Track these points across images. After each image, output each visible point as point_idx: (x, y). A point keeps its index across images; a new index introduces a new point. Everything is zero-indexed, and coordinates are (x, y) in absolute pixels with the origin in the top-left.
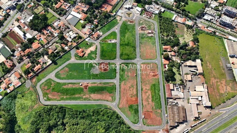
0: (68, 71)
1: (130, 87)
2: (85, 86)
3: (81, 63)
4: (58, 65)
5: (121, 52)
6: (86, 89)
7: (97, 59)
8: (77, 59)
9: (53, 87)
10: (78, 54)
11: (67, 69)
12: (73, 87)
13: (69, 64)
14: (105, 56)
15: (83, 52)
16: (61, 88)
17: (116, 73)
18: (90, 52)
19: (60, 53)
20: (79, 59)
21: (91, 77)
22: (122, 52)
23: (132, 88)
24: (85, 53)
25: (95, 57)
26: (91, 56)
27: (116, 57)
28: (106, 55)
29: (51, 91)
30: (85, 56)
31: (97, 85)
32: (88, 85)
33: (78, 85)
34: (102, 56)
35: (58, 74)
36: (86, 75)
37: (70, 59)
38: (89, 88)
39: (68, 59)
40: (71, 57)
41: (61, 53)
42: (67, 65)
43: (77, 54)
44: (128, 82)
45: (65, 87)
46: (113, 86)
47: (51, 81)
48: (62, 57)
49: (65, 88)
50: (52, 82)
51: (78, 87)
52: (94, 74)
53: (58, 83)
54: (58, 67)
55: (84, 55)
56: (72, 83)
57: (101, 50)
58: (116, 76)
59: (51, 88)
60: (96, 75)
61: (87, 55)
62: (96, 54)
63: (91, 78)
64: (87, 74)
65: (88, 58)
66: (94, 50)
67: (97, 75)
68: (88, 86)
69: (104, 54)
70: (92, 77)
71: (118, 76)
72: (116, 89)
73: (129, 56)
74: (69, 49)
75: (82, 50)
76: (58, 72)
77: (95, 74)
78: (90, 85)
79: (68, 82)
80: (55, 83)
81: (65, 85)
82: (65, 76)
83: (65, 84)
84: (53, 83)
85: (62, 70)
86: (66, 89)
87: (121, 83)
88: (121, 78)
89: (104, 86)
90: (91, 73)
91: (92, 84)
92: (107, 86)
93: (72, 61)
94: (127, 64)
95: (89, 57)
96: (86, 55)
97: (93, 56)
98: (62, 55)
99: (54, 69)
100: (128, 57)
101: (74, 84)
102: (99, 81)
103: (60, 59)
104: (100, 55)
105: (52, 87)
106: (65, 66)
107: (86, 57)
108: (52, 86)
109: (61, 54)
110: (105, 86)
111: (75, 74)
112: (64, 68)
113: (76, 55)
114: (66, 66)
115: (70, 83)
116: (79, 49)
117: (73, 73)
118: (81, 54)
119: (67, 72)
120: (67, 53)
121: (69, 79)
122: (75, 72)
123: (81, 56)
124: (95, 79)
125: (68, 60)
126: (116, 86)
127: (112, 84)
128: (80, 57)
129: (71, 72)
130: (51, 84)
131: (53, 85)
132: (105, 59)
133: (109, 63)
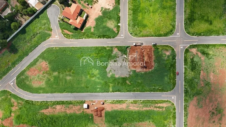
0: (48, 69)
1: (213, 113)
2: (97, 110)
3: (80, 48)
4: (19, 54)
5: (188, 11)
6: (101, 116)
7: (121, 36)
8: (67, 36)
9: (18, 113)
10: (71, 21)
11: (44, 64)
12: (68, 112)
13: (50, 51)
14: (145, 26)
15: (81, 13)
16: (39, 117)
17: (175, 74)
18: (101, 14)
19: (19, 18)
20: (74, 37)
21: (109, 86)
22: (192, 13)
23: (219, 115)
24: (87, 17)
25: (115, 30)
26: (105, 27)
27: (174, 27)
28: (145, 22)
29: (14, 122)
30: (87, 25)
31: (128, 107)
32: (103, 106)
33: (79, 107)
34: (134, 26)
35: (23, 80)
36: (97, 80)
37: (50, 35)
38: (108, 114)
39: (45, 37)
40: (51, 30)
41: (22, 16)
42: (43, 53)
43: (66, 20)
44: (207, 101)
45: (45, 112)
46: (167, 109)
47: (9, 97)
48: (27, 29)
49: (48, 114)
50: (13, 100)
51: (78, 113)
52: (117, 76)
53: (27, 102)
54: (21, 58)
55: (85, 22)
56: (62, 103)
57: (132, 7)
58: (174, 84)
59: (13, 114)
60: (120, 81)
61: (95, 23)
62: (118, 20)
63: (111, 89)
64: (98, 78)
65: (96, 32)
66: (111, 8)
67: (124, 79)
68: (103, 109)
69: (140, 18)
70: (111, 85)
71: (180, 81)
72: (174, 117)
73: (211, 24)
74: (42, 6)
75: (78, 6)
76: (22, 73)
77: (119, 78)
78: (108, 108)
79: (54, 100)
80: (20, 101)
81: (48, 108)
82: (43, 84)
83: (45, 105)
84: (16, 104)
85: (33, 68)
86: (52, 118)
87: (189, 101)
88: (189, 89)
89: (145, 109)
90: (109, 75)
91: (113, 105)
92: (152, 108)
93: (55, 41)
94: (206, 50)
95: (98, 30)
96: (91, 24)
97: (111, 24)
98: (25, 24)
99: (10, 64)
100: (211, 27)
101: (70, 104)
102: (131, 97)
103: (23, 36)
104: (129, 21)
105: (15, 112)
106: (39, 57)
107: (92, 30)
108: (13, 109)
109: (23, 20)
110: (148, 109)
111: (68, 78)
112: (36, 61)
113: (64, 24)
114: (42, 56)
115: (58, 103)
116: (69, 6)
117: (61, 76)
118: (78, 22)
119: (47, 73)
120: (37, 17)
121: (55, 92)
122: (68, 73)
123: (79, 27)
124: (119, 91)
125: (45, 40)
126: (174, 109)
127: (164, 105)
128: (76, 29)
129: (56, 74)
130: (12, 106)
131: (17, 108)
132: (144, 32)
133: (155, 45)
